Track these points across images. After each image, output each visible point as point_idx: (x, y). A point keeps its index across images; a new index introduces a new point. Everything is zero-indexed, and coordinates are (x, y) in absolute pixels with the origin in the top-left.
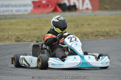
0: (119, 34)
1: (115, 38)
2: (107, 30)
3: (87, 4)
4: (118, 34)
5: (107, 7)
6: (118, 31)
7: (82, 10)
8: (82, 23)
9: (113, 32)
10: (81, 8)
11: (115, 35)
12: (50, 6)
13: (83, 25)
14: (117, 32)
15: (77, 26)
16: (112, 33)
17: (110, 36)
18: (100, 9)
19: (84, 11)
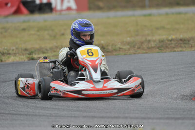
0: (122, 48)
1: (116, 55)
2: (102, 42)
3: (69, 2)
4: (120, 48)
5: (101, 4)
6: (120, 43)
7: (61, 11)
8: (62, 32)
9: (113, 45)
10: (59, 7)
11: (115, 50)
12: (9, 5)
13: (63, 34)
14: (119, 45)
15: (54, 37)
16: (110, 48)
17: (108, 52)
18: (90, 9)
19: (64, 13)
